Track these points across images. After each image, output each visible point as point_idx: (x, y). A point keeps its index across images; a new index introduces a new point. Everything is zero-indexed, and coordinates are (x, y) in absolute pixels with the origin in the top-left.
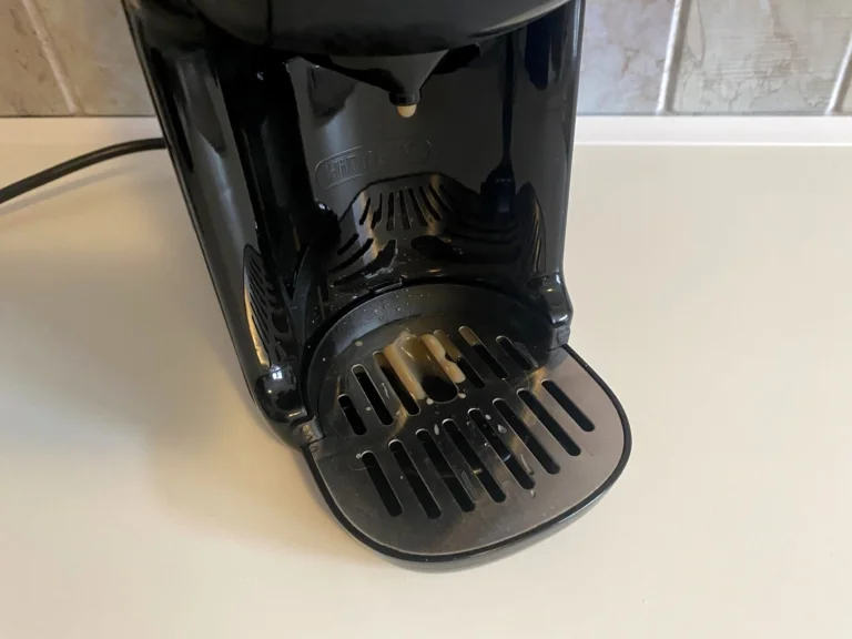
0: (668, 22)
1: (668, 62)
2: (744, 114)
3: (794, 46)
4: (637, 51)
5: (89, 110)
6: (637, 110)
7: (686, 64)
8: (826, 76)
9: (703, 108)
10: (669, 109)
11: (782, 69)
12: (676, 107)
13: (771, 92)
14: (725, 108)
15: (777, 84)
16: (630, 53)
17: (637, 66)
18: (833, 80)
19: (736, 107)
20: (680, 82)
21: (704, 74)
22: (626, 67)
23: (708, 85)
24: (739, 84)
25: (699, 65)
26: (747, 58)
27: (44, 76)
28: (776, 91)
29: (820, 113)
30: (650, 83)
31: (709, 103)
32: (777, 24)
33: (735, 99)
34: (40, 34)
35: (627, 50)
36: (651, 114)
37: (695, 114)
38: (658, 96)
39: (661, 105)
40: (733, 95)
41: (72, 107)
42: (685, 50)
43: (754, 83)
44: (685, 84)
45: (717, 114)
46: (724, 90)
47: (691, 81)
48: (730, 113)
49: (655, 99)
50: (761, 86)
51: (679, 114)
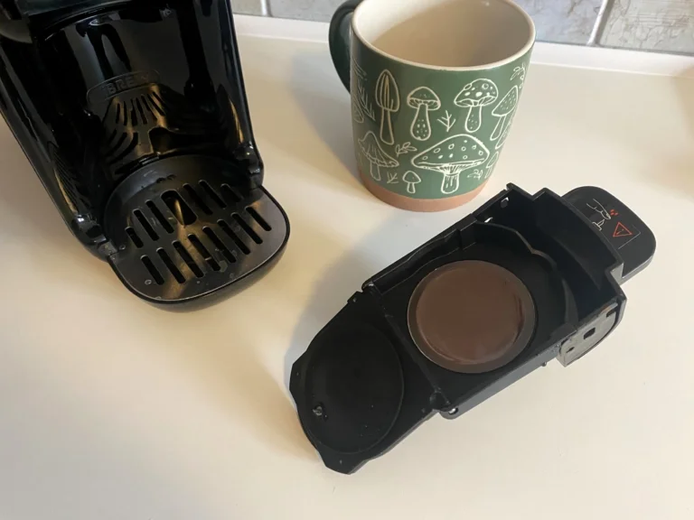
2: (650, 51)
6: (574, 41)
7: (615, 11)
9: (622, 44)
10: (597, 43)
11: (682, 22)
12: (602, 41)
13: (671, 37)
14: (638, 45)
15: (676, 32)
17: (579, 10)
19: (645, 45)
20: (609, 23)
21: (627, 20)
22: (572, 9)
23: (628, 28)
24: (650, 29)
25: (624, 13)
26: (659, 11)
28: (675, 37)
30: (586, 22)
31: (626, 41)
33: (645, 40)
36: (584, 45)
37: (615, 48)
38: (591, 32)
39: (592, 39)
40: (644, 36)
43: (661, 29)
44: (611, 26)
45: (631, 49)
46: (638, 33)
47: (616, 24)
48: (640, 49)
49: (589, 35)
50: (665, 32)
51: (603, 46)
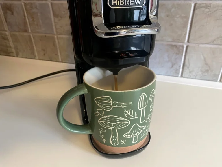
0: (181, 59)
1: (182, 66)
2: (199, 79)
3: (209, 67)
4: (175, 64)
5: (63, 61)
6: (175, 75)
7: (185, 68)
8: (217, 74)
10: (182, 76)
11: (207, 71)
12: (183, 76)
13: (204, 75)
14: (194, 77)
15: (206, 74)
16: (173, 64)
17: (175, 66)
18: (219, 75)
19: (197, 78)
20: (184, 71)
21: (189, 70)
22: (172, 67)
23: (190, 72)
24: (197, 73)
25: (188, 68)
26: (199, 68)
27: (57, 54)
28: (206, 75)
29: (216, 81)
30: (178, 70)
31: (190, 76)
32: (205, 61)
33: (196, 76)
34: (58, 47)
35: (173, 63)
36: (178, 77)
37: (188, 78)
39: (180, 75)
40: (196, 75)
41: (60, 60)
42: (185, 65)
43: (201, 73)
44: (185, 71)
45: (192, 78)
46: (194, 74)
47: (186, 71)
48: (195, 79)
49: (179, 74)
50: (202, 74)
51: (184, 77)
